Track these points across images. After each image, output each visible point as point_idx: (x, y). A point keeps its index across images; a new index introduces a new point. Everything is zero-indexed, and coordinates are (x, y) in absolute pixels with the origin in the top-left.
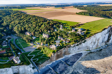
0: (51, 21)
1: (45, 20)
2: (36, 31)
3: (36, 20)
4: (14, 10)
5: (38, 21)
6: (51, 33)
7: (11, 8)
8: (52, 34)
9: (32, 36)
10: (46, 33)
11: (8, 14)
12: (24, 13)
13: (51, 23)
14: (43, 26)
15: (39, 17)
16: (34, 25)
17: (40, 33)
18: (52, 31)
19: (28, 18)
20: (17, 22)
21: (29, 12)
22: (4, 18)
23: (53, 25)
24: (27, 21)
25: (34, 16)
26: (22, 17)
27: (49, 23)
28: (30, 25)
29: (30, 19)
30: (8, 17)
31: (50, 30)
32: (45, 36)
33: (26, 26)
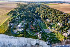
0: (66, 14)
1: (61, 13)
2: (54, 19)
3: (55, 12)
4: (42, 4)
5: (56, 13)
6: (64, 23)
7: (40, 2)
8: (65, 24)
9: (50, 22)
10: (61, 22)
11: (39, 6)
12: (48, 7)
13: (66, 16)
14: (60, 17)
15: (57, 10)
16: (53, 16)
17: (56, 21)
18: (66, 22)
19: (50, 10)
20: (43, 11)
21: (51, 6)
22: (36, 8)
23: (67, 18)
24: (49, 12)
25: (54, 9)
26: (46, 9)
27: (64, 15)
28: (50, 15)
29: (51, 10)
30: (38, 8)
31: (64, 21)
32: (59, 24)
33: (48, 15)
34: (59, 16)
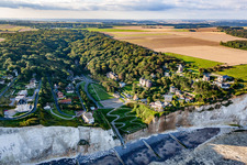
0: (159, 56)
1: (148, 52)
2: (127, 71)
3: (130, 51)
4: (90, 30)
5: (134, 53)
6: (156, 78)
7: (85, 26)
8: (158, 81)
9: (119, 81)
10: (147, 77)
11: (80, 37)
12: (110, 38)
13: (161, 59)
14: (143, 63)
15: (136, 47)
16: (125, 61)
17: (134, 76)
18: (158, 75)
19: (115, 46)
20: (94, 52)
21: (119, 34)
22: (73, 43)
23: (162, 64)
24: (112, 52)
25: (128, 44)
26: (105, 45)
27: (155, 59)
28: (117, 61)
29: (118, 48)
30: (79, 43)
31: (155, 73)
32: (143, 83)
33: (111, 61)
34: (140, 61)
